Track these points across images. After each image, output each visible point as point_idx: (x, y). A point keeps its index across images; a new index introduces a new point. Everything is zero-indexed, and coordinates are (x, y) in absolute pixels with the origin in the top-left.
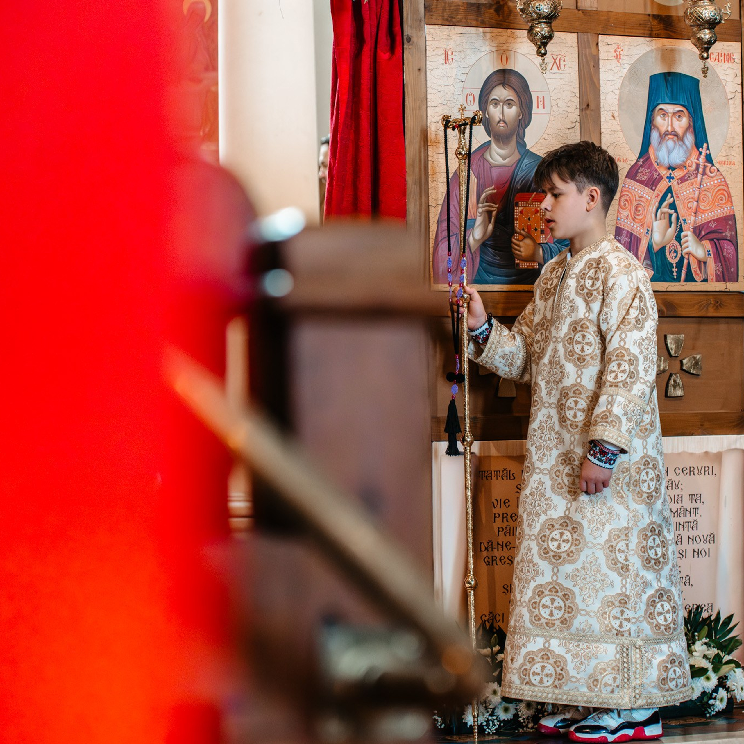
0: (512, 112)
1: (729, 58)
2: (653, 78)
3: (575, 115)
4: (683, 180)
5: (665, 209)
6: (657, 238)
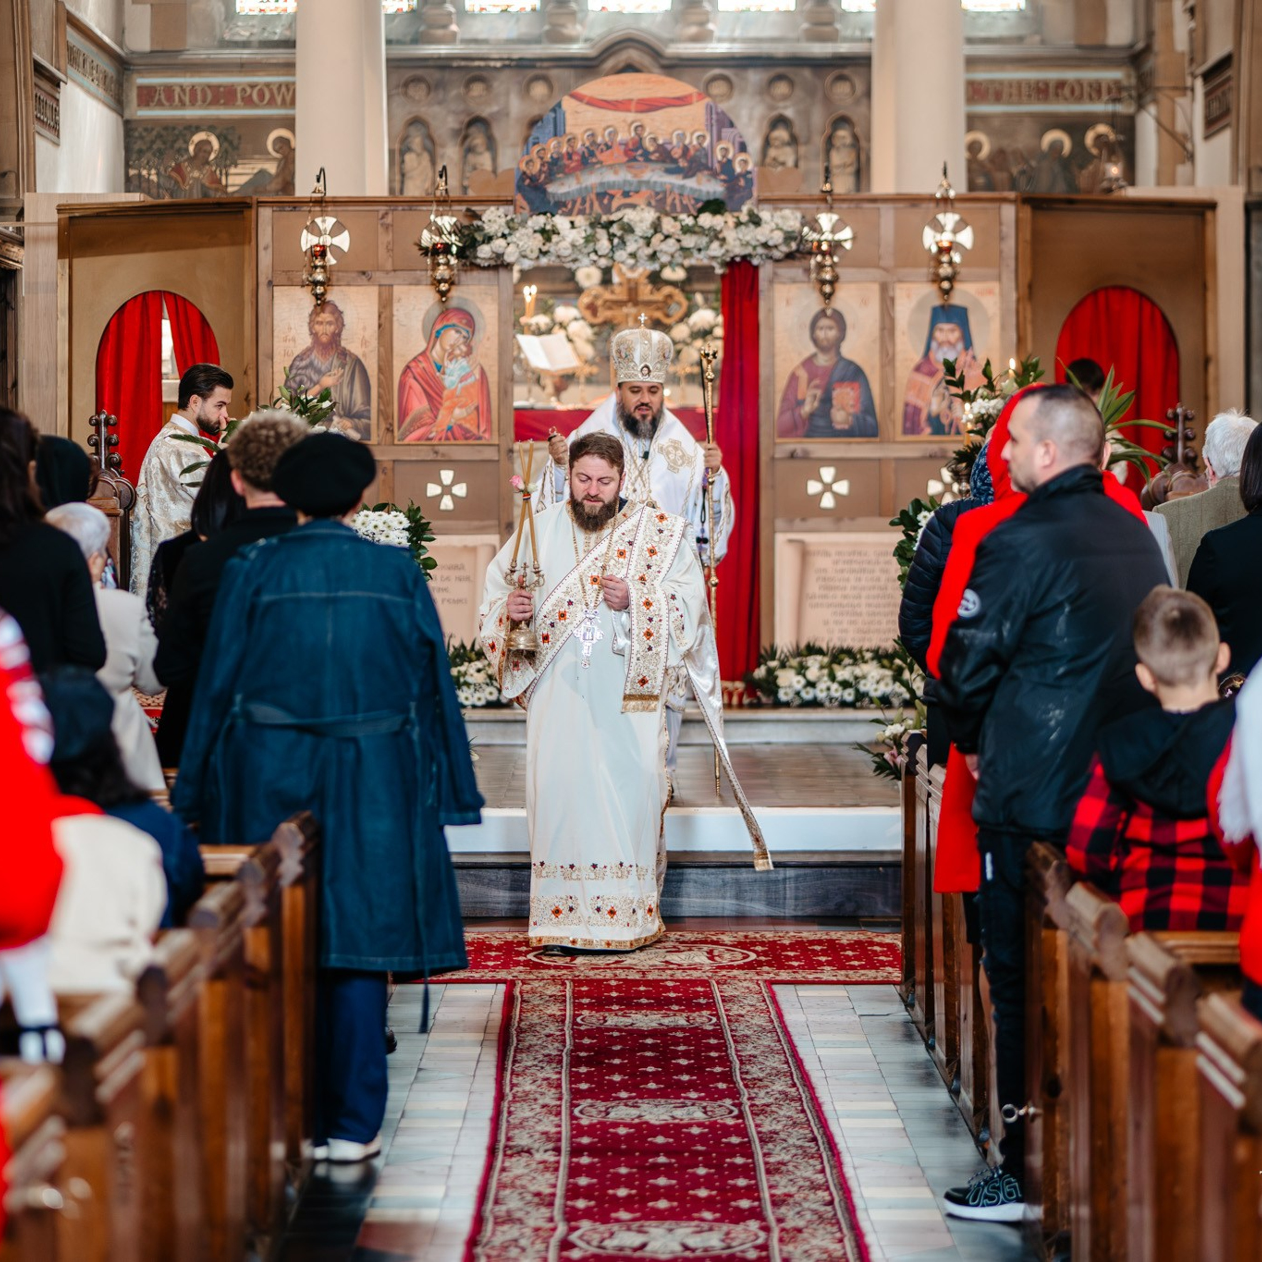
2: (934, 309)
3: (876, 333)
5: (941, 390)
6: (934, 408)
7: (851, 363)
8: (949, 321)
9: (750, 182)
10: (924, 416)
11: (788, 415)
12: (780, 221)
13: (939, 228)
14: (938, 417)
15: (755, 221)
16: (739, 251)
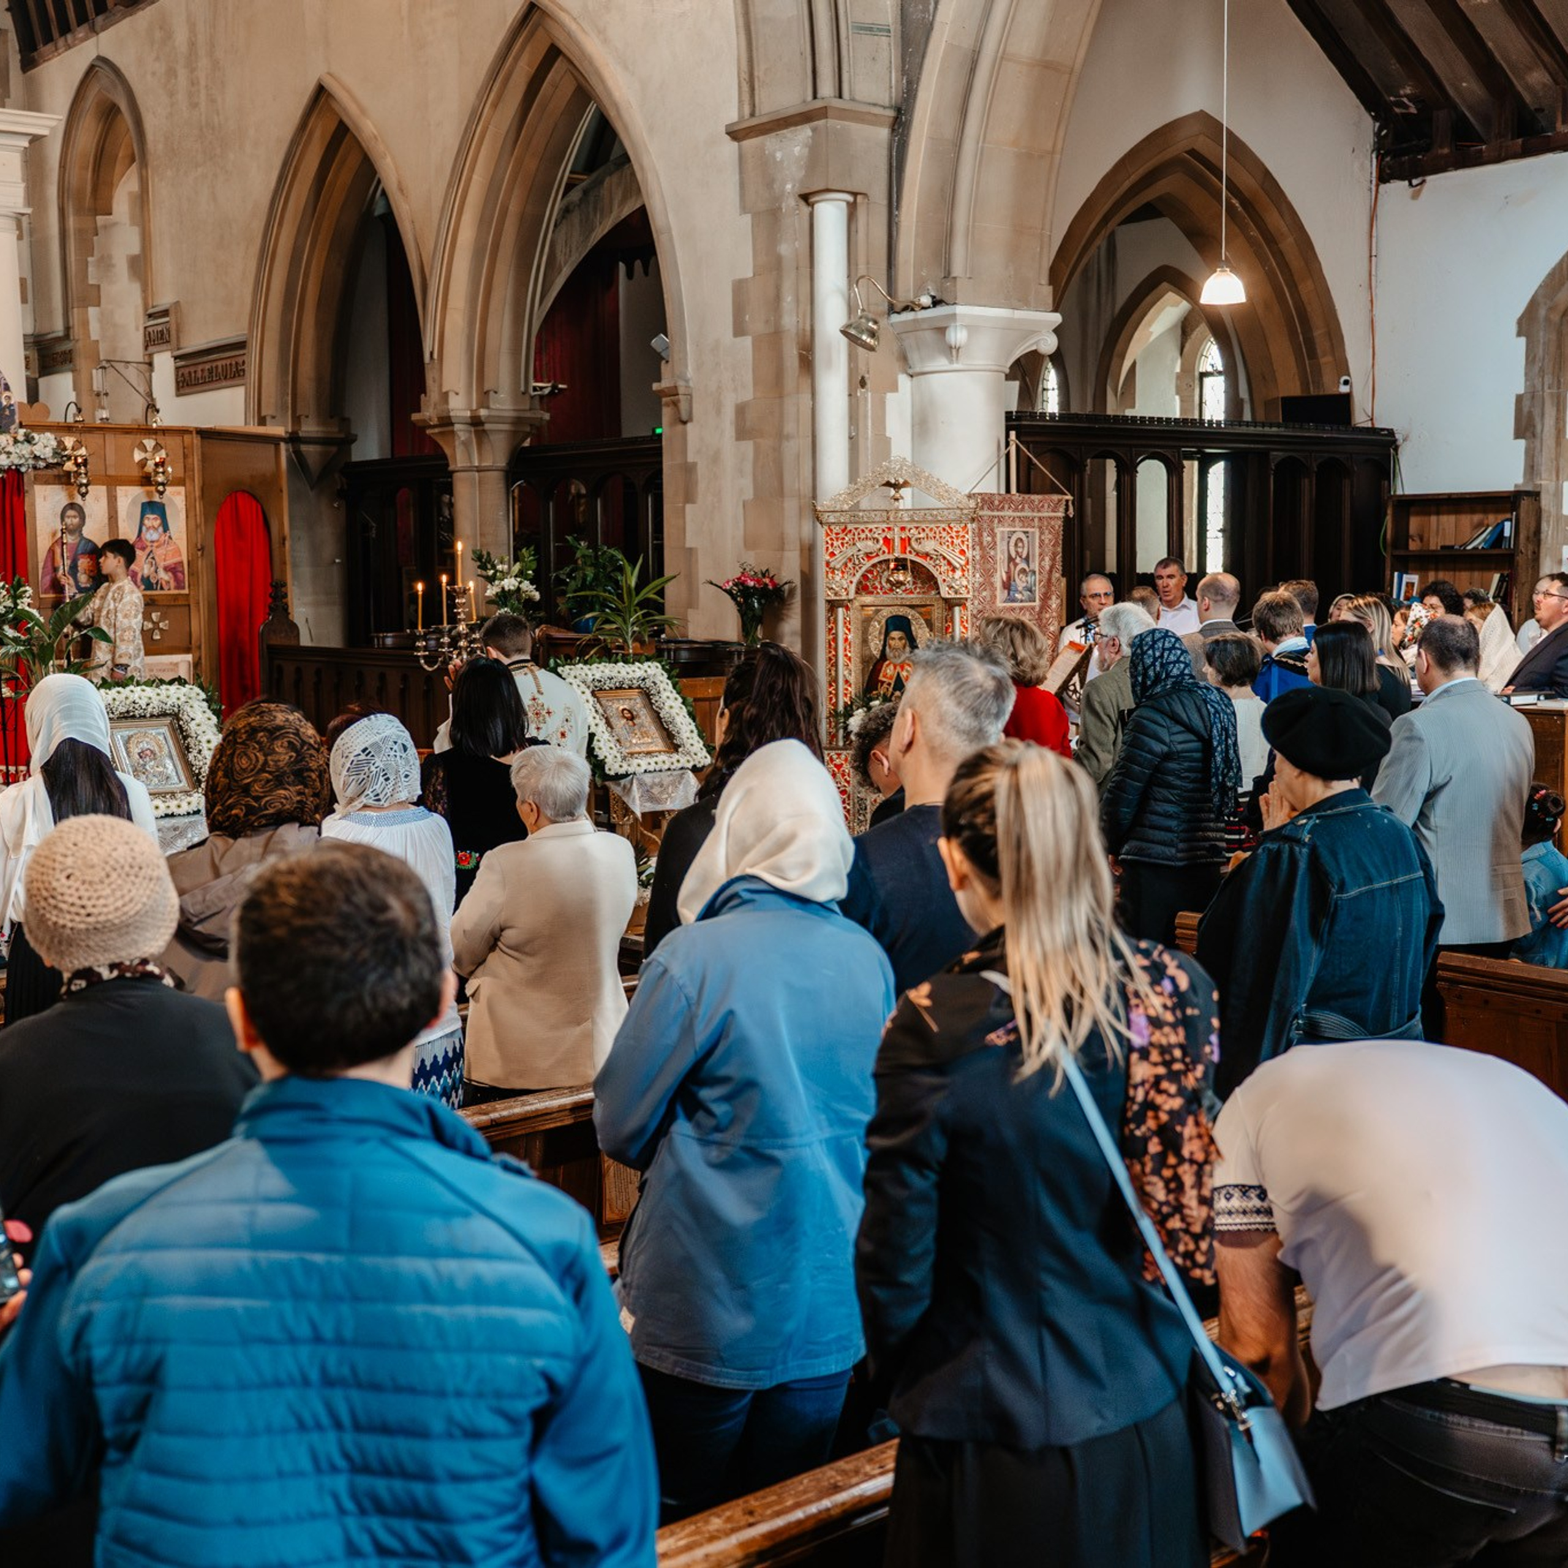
0: (76, 521)
1: (179, 493)
2: (143, 504)
3: (106, 521)
4: (157, 547)
5: (149, 559)
6: (146, 572)
7: (90, 541)
8: (153, 513)
9: (13, 412)
10: (139, 576)
11: (48, 578)
12: (45, 441)
13: (145, 450)
14: (148, 577)
15: (29, 440)
16: (16, 461)
